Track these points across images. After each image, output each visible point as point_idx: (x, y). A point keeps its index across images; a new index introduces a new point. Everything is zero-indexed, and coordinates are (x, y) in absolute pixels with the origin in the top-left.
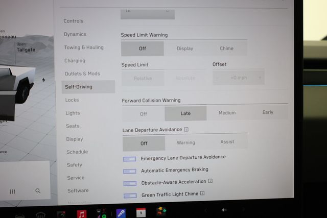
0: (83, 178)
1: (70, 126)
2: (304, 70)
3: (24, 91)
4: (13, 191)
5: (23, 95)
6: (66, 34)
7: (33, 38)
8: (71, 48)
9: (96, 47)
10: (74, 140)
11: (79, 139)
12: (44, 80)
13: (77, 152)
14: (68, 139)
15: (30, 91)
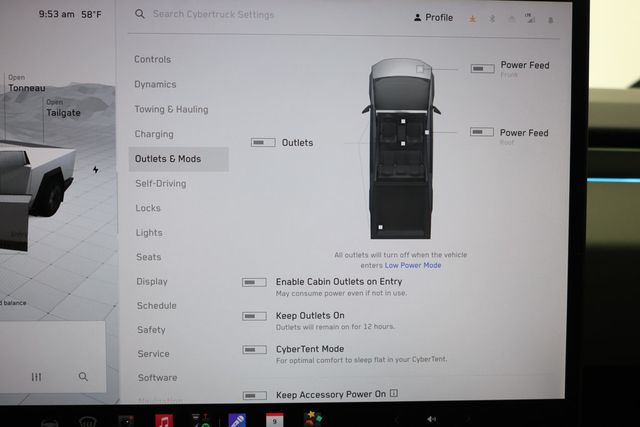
0: (167, 354)
1: (145, 258)
2: (590, 149)
3: (52, 194)
4: (37, 377)
5: (51, 201)
6: (139, 84)
7: (83, 89)
8: (148, 110)
9: (195, 110)
10: (152, 283)
11: (161, 282)
12: (95, 170)
13: (155, 306)
14: (141, 281)
15: (66, 193)
